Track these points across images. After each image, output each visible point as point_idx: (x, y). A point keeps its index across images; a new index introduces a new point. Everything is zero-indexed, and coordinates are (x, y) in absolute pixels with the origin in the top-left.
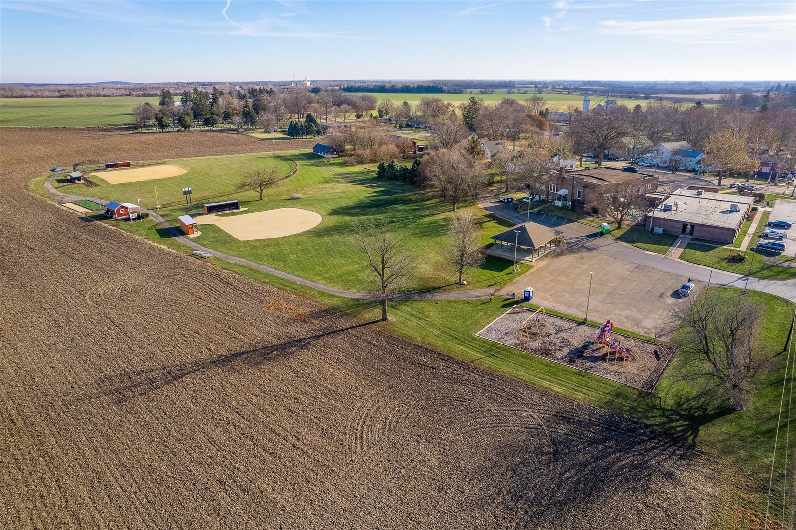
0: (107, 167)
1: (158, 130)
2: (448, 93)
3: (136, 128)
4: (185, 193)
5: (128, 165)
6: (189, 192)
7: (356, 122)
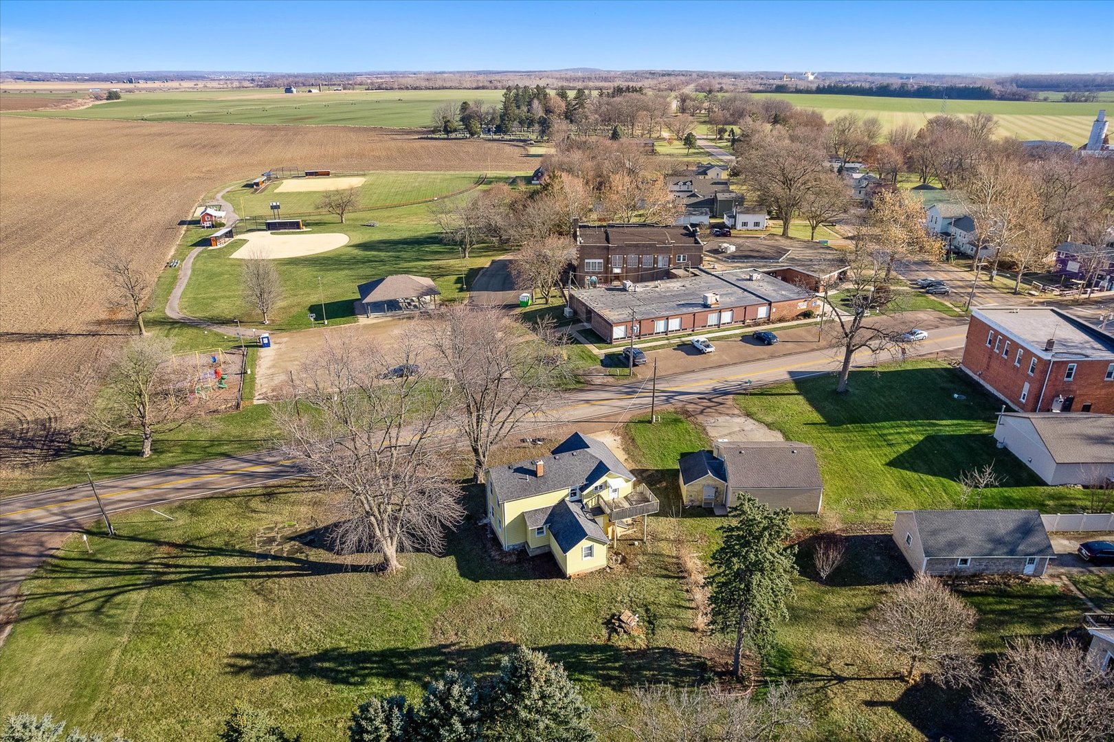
0: (307, 174)
1: (442, 136)
2: (999, 99)
3: (433, 132)
4: (273, 208)
5: (327, 174)
6: (277, 207)
7: (687, 155)
